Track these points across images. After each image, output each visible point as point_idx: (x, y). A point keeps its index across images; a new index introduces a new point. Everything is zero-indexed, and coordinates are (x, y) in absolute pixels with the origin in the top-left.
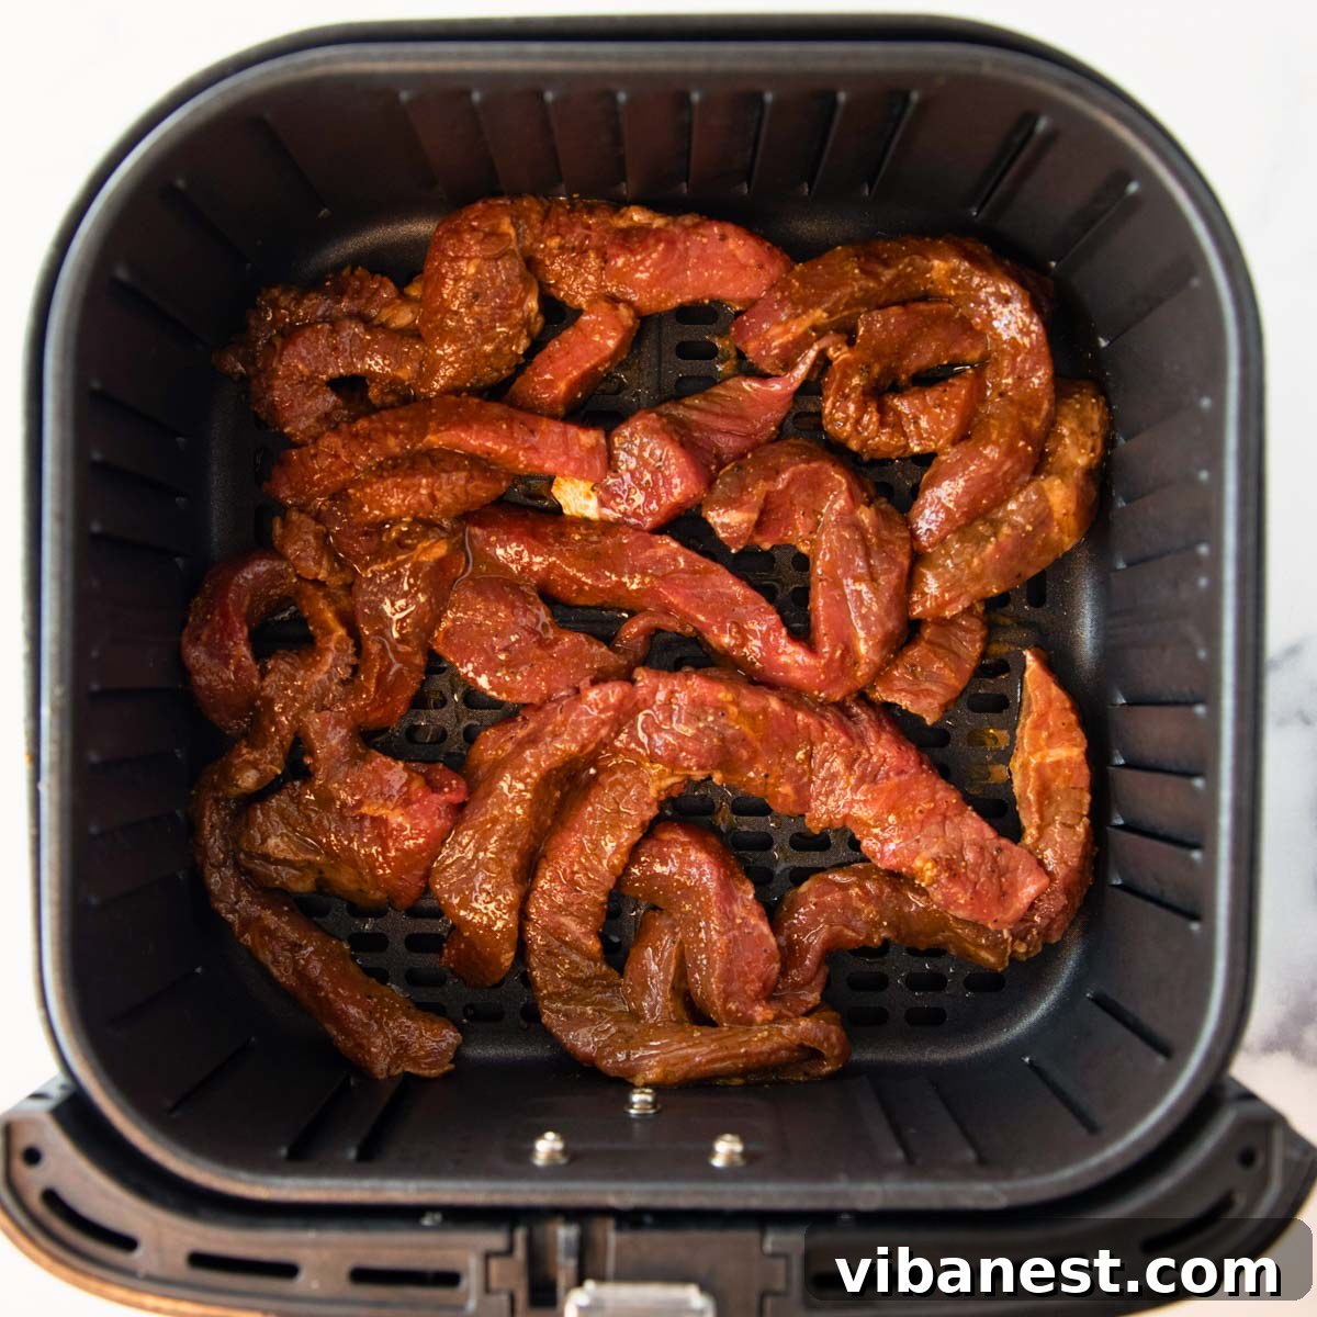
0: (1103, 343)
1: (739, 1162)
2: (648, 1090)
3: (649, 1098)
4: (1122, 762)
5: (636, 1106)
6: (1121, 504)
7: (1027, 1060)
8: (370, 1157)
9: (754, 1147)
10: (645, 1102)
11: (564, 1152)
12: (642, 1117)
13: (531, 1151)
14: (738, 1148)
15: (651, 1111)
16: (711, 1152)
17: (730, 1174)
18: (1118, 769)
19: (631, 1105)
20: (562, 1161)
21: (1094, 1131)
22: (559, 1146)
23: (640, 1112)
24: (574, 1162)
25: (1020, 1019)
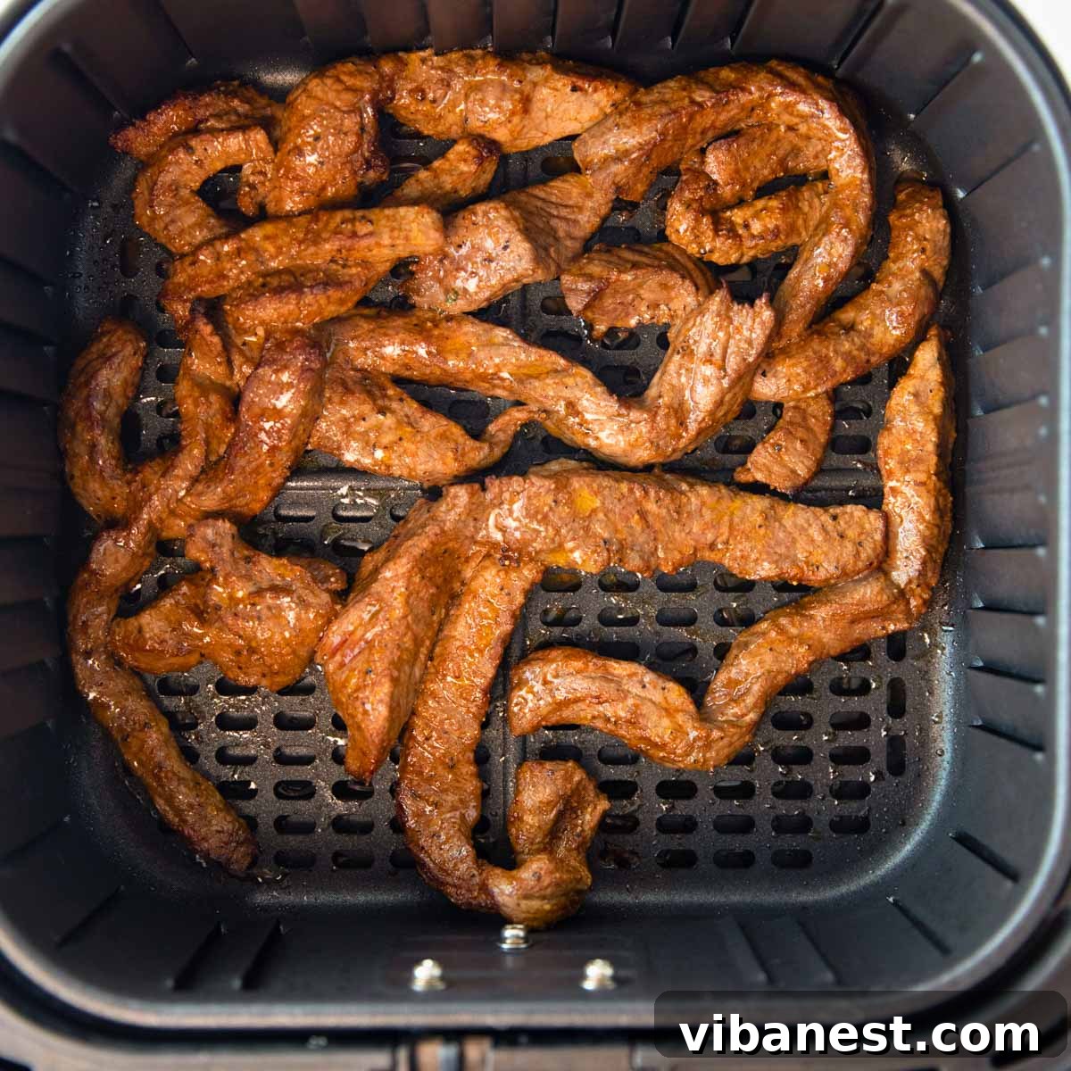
0: (961, 194)
1: (610, 985)
2: (521, 926)
3: (521, 934)
4: (981, 605)
5: (508, 941)
6: (978, 352)
7: (891, 899)
8: (255, 985)
9: (623, 973)
10: (517, 937)
11: (442, 978)
12: (514, 952)
13: (410, 978)
14: (608, 971)
15: (523, 946)
16: (583, 977)
17: (601, 995)
18: (976, 612)
19: (503, 940)
20: (440, 986)
21: (947, 953)
22: (437, 972)
23: (514, 946)
24: (450, 988)
25: (886, 861)
